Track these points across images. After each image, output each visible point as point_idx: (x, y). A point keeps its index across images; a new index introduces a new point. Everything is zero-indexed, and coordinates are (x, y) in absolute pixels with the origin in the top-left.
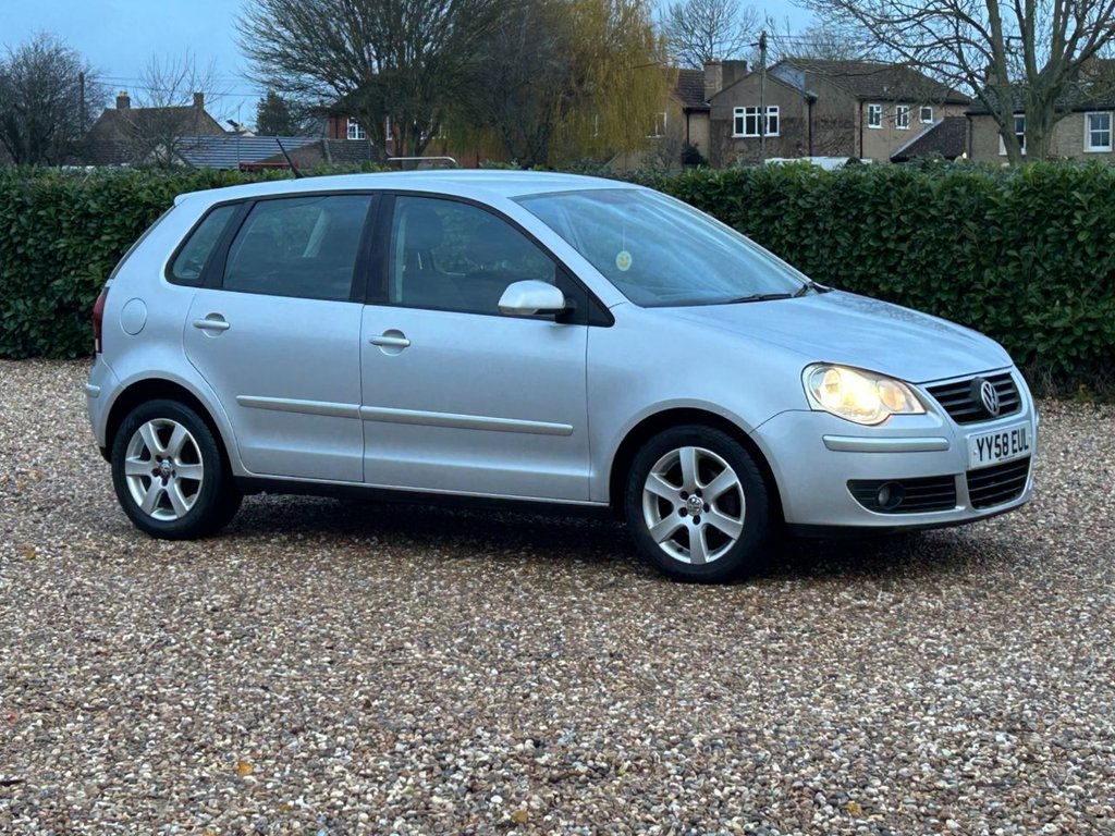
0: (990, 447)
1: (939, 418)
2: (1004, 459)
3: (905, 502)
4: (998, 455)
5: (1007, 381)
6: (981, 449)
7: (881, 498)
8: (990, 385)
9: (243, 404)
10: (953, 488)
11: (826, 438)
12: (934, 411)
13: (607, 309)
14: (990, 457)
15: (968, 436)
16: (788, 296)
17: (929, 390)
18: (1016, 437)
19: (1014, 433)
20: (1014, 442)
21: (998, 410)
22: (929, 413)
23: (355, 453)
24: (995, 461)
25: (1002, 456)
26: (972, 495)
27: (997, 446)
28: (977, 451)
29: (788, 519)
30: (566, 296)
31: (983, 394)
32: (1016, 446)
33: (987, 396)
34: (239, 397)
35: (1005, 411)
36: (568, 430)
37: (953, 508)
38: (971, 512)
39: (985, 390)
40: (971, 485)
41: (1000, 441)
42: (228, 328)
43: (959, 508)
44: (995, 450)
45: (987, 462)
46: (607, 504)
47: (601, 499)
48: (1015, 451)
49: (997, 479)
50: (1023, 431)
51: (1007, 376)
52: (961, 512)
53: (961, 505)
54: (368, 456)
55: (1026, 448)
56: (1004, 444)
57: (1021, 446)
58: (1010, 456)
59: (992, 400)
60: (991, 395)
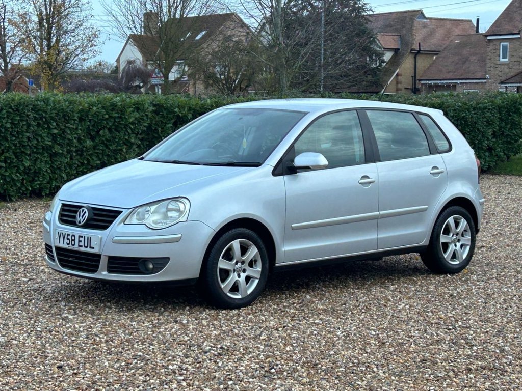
0: (64, 238)
2: (71, 247)
4: (68, 244)
6: (60, 237)
14: (64, 243)
18: (81, 239)
19: (80, 237)
20: (80, 241)
24: (66, 246)
25: (70, 245)
27: (68, 239)
28: (57, 237)
38: (59, 267)
41: (70, 237)
44: (66, 241)
48: (79, 246)
50: (89, 239)
55: (93, 248)
56: (72, 240)
57: (86, 245)
58: (76, 247)
59: (81, 217)
60: (81, 215)
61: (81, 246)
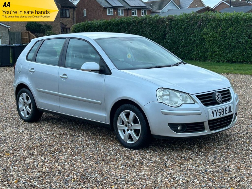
0: (217, 113)
1: (199, 105)
2: (222, 116)
3: (187, 130)
4: (219, 115)
5: (228, 92)
7: (179, 128)
8: (219, 94)
9: (38, 91)
10: (204, 125)
11: (162, 110)
12: (197, 103)
13: (110, 70)
14: (217, 116)
15: (209, 110)
16: (170, 66)
17: (197, 96)
19: (226, 108)
20: (226, 111)
21: (221, 101)
22: (196, 103)
23: (58, 105)
25: (221, 115)
26: (210, 127)
28: (212, 114)
29: (152, 133)
30: (100, 66)
31: (216, 97)
32: (227, 112)
33: (218, 97)
34: (37, 89)
35: (224, 101)
36: (100, 103)
37: (204, 131)
38: (210, 132)
39: (217, 96)
40: (209, 124)
41: (221, 111)
42: (35, 72)
43: (205, 131)
45: (215, 117)
46: (110, 124)
47: (108, 122)
48: (226, 113)
49: (220, 122)
50: (230, 107)
51: (228, 90)
52: (206, 133)
53: (206, 130)
54: (60, 106)
55: (232, 112)
56: (222, 112)
57: (229, 112)
58: (225, 115)
59: (219, 98)
60: (219, 97)
61: (227, 113)
